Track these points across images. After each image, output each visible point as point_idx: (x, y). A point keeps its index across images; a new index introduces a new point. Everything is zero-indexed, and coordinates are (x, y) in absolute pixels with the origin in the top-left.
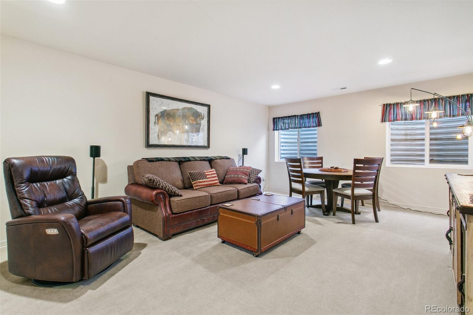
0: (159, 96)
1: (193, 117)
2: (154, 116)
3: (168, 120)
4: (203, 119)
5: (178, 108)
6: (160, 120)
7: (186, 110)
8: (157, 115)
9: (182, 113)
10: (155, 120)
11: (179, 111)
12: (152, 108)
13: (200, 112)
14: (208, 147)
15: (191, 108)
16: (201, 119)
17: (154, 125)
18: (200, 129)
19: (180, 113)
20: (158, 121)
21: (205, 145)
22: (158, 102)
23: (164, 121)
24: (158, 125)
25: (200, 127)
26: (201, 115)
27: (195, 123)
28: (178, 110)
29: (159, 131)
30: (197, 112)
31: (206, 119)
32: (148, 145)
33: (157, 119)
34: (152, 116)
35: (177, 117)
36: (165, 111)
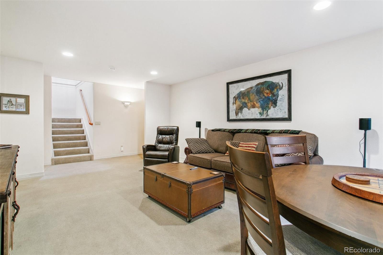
0: (235, 83)
1: (268, 90)
2: (233, 98)
3: (243, 99)
4: (281, 88)
5: (252, 86)
6: (237, 100)
7: (259, 86)
8: (234, 97)
9: (256, 90)
10: (234, 101)
11: (253, 89)
12: (231, 93)
13: (277, 82)
14: (289, 119)
15: (266, 81)
16: (278, 90)
17: (232, 105)
18: (277, 100)
19: (254, 89)
20: (235, 101)
21: (284, 117)
22: (235, 87)
23: (240, 100)
24: (235, 104)
25: (278, 98)
26: (278, 85)
27: (270, 96)
28: (251, 88)
29: (236, 109)
30: (273, 83)
31: (285, 88)
32: (229, 120)
33: (235, 100)
34: (231, 98)
35: (251, 95)
36: (241, 92)
